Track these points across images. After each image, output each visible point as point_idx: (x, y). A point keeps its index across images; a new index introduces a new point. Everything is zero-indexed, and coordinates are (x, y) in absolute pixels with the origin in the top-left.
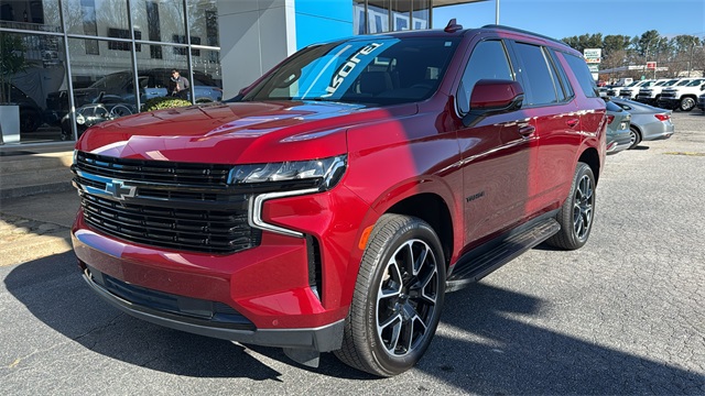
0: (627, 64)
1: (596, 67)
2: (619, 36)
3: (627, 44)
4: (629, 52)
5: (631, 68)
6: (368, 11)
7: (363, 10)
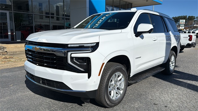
0: (194, 24)
1: (183, 25)
2: (192, 16)
3: (194, 18)
4: (195, 21)
5: (195, 25)
6: (114, 8)
7: (112, 8)
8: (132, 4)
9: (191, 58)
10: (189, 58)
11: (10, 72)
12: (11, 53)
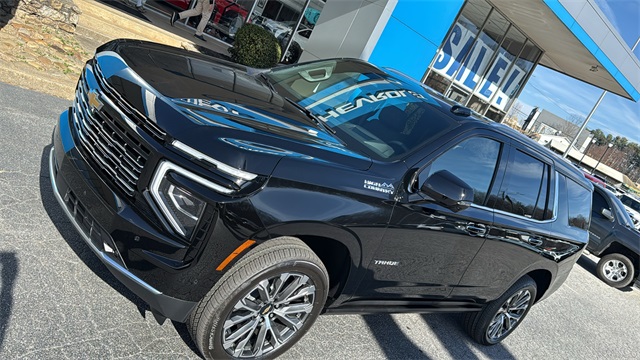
6: (478, 39)
7: (474, 36)
8: (542, 52)
9: (623, 334)
10: (615, 333)
11: (35, 111)
12: (87, 36)
